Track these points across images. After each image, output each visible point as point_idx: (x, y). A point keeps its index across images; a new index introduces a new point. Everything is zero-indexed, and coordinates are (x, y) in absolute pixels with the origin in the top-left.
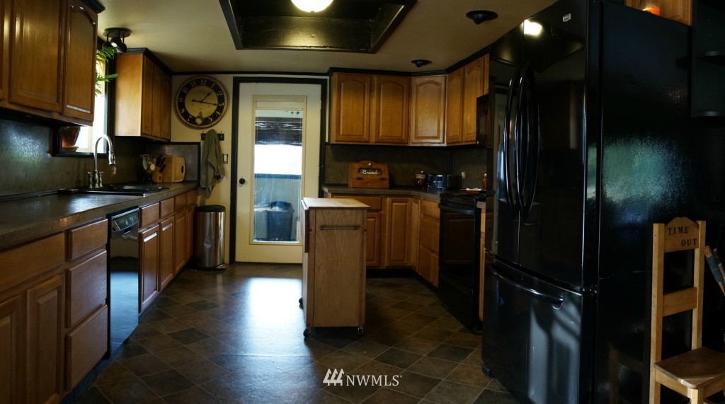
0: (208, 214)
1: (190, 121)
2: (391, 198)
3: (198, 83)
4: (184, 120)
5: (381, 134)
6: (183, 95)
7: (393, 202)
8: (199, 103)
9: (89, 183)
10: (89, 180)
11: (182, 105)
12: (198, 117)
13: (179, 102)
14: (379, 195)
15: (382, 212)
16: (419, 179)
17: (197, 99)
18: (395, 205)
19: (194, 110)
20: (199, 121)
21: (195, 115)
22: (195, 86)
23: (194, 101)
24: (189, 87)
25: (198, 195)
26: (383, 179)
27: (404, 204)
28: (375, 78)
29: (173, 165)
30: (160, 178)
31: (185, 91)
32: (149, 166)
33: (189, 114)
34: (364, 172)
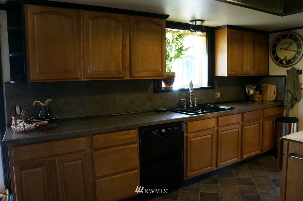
0: (284, 124)
1: (279, 62)
3: (284, 37)
4: (276, 61)
6: (275, 46)
8: (285, 50)
9: (184, 105)
10: (184, 103)
11: (274, 52)
12: (284, 60)
13: (272, 50)
17: (283, 48)
19: (282, 55)
20: (284, 62)
21: (282, 58)
22: (282, 39)
23: (281, 49)
24: (278, 40)
25: (284, 110)
29: (269, 90)
30: (259, 98)
31: (276, 43)
32: (249, 91)
33: (279, 58)
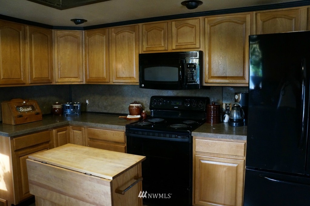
2: (56, 130)
5: (34, 77)
7: (57, 132)
14: (47, 130)
15: (51, 142)
16: (56, 109)
18: (60, 134)
26: (38, 114)
27: (64, 132)
28: (28, 28)
34: (22, 110)
